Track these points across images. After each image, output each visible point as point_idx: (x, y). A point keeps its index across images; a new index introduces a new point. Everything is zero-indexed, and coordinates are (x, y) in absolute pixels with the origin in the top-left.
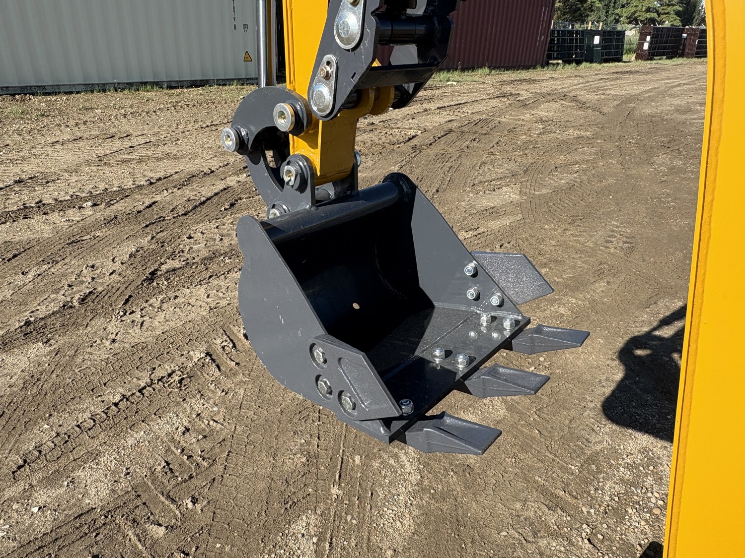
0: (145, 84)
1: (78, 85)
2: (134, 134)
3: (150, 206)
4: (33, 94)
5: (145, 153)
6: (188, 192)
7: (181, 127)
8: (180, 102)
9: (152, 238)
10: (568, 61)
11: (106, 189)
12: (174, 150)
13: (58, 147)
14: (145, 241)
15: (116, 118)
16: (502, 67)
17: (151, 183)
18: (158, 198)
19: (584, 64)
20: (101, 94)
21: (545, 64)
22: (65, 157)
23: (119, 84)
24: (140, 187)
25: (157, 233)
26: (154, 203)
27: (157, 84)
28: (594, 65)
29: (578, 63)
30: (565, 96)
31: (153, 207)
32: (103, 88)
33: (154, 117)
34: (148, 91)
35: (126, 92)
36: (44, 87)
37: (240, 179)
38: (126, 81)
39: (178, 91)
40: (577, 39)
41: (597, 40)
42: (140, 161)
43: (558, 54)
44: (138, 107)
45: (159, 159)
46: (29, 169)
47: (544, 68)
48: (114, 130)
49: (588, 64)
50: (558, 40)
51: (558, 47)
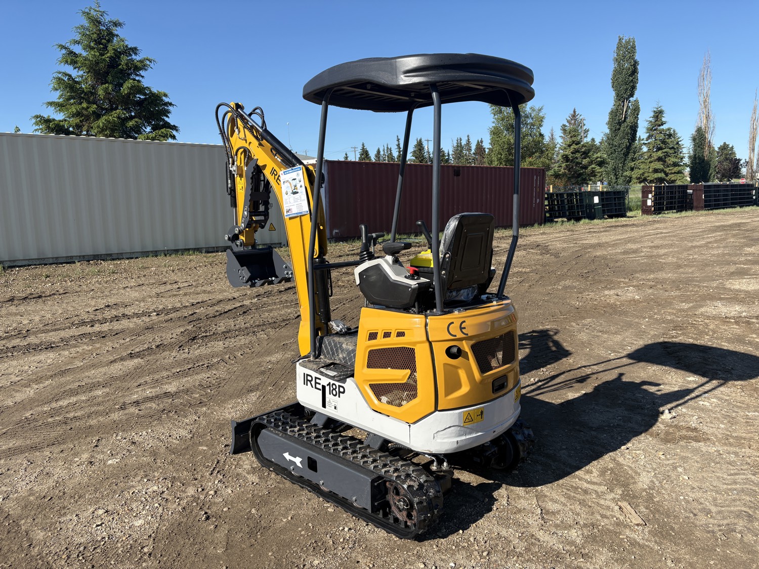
0: (189, 250)
1: (137, 252)
2: (180, 281)
3: (192, 314)
4: (104, 260)
5: (189, 291)
6: (216, 308)
7: (214, 276)
8: (215, 261)
9: (194, 326)
11: (164, 308)
12: (209, 288)
13: (128, 289)
14: (190, 327)
15: (166, 272)
17: (193, 305)
18: (197, 311)
20: (154, 258)
21: (544, 222)
22: (135, 294)
23: (167, 250)
24: (186, 307)
25: (197, 324)
26: (195, 313)
27: (198, 250)
28: (596, 221)
29: (578, 220)
31: (194, 315)
32: (156, 254)
33: (195, 271)
34: (190, 255)
35: (173, 256)
36: (111, 255)
37: (253, 301)
38: (173, 249)
39: (214, 254)
41: (596, 200)
42: (185, 294)
44: (183, 265)
45: (198, 294)
46: (112, 301)
48: (165, 280)
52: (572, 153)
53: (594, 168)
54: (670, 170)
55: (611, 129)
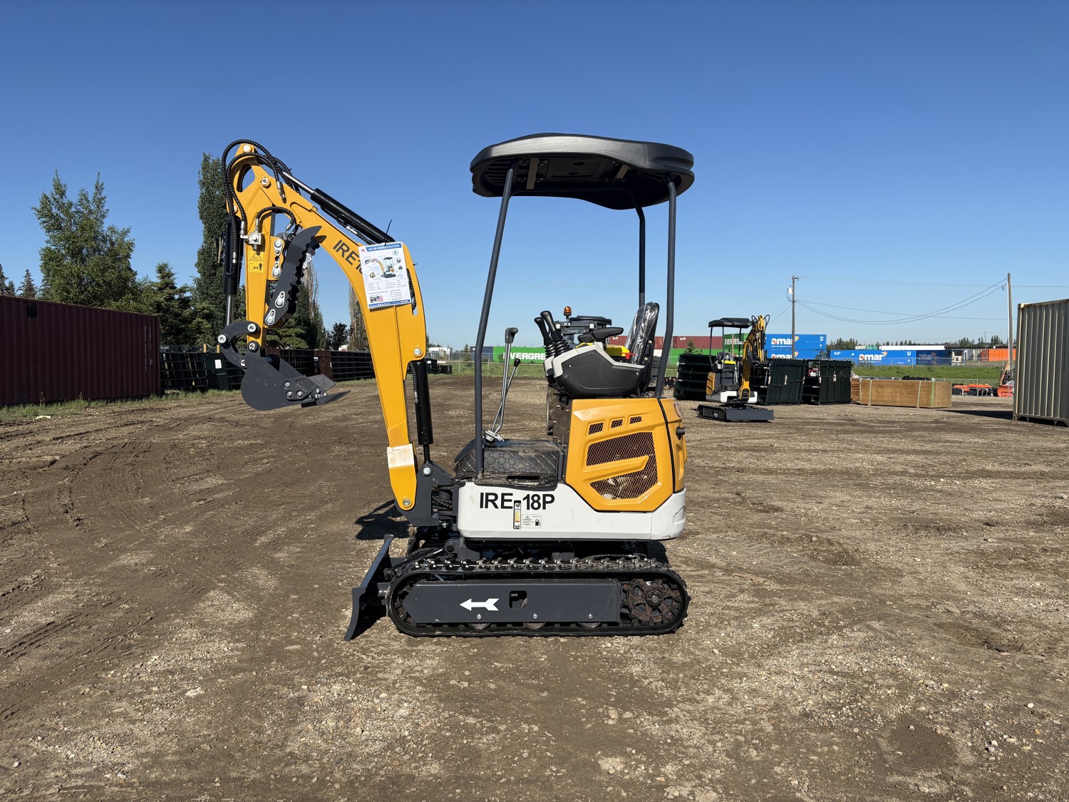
10: (189, 389)
16: (103, 399)
19: (210, 392)
21: (161, 394)
28: (223, 392)
29: (204, 390)
30: (210, 419)
40: (193, 364)
41: (218, 364)
43: (172, 382)
47: (161, 397)
49: (216, 392)
50: (169, 365)
51: (171, 373)
52: (167, 300)
53: (202, 323)
54: (283, 332)
55: (203, 274)
